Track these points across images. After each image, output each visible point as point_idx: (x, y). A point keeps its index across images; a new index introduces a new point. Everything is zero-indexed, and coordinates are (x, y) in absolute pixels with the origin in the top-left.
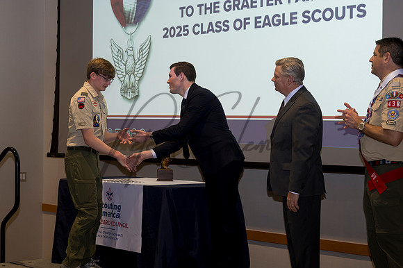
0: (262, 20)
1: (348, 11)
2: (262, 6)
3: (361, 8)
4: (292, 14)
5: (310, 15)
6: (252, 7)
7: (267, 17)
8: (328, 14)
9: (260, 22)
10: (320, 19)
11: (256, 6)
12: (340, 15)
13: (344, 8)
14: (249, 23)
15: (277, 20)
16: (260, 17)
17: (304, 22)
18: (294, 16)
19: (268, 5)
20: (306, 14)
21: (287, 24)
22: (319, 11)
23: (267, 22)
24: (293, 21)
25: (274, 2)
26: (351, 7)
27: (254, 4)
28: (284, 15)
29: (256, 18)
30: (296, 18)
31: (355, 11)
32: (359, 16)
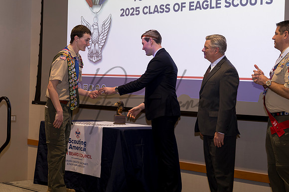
0: (195, 4)
5: (231, 2)
7: (198, 2)
9: (193, 6)
10: (238, 5)
12: (253, 2)
14: (185, 7)
15: (206, 5)
16: (193, 2)
18: (218, 2)
20: (228, 1)
21: (213, 8)
23: (198, 6)
24: (218, 5)
28: (211, 1)
29: (190, 3)
32: (267, 3)
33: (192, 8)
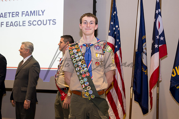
0: (9, 23)
1: (48, 22)
2: (9, 17)
3: (54, 21)
4: (23, 21)
5: (31, 22)
6: (5, 17)
7: (12, 22)
8: (39, 23)
9: (8, 24)
10: (36, 25)
11: (7, 17)
12: (45, 23)
13: (46, 20)
14: (3, 24)
15: (17, 24)
16: (9, 22)
17: (29, 25)
18: (24, 22)
19: (12, 17)
20: (30, 22)
21: (21, 26)
22: (36, 21)
23: (12, 24)
24: (24, 25)
25: (15, 15)
26: (50, 20)
27: (6, 16)
28: (19, 22)
29: (7, 22)
30: (25, 23)
31: (51, 22)
32: (53, 24)
33: (7, 25)
